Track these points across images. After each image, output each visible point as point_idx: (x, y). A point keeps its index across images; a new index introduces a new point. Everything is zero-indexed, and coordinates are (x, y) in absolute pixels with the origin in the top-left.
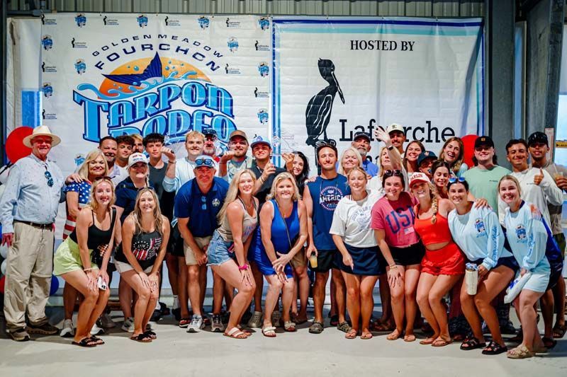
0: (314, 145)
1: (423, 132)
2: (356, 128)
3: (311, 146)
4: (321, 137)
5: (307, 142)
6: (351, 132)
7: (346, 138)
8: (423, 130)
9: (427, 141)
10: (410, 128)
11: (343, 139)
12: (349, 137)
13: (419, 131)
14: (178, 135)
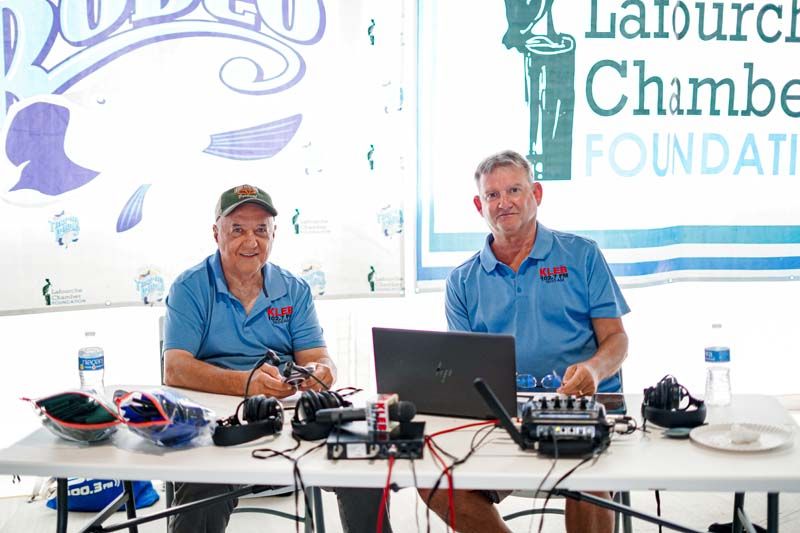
0: (522, 49)
1: (780, 16)
2: (624, 6)
3: (514, 49)
4: (540, 28)
5: (503, 42)
6: (613, 16)
7: (600, 29)
8: (779, 11)
9: (788, 40)
10: (750, 7)
11: (593, 34)
12: (608, 30)
13: (771, 14)
14: (163, 19)
